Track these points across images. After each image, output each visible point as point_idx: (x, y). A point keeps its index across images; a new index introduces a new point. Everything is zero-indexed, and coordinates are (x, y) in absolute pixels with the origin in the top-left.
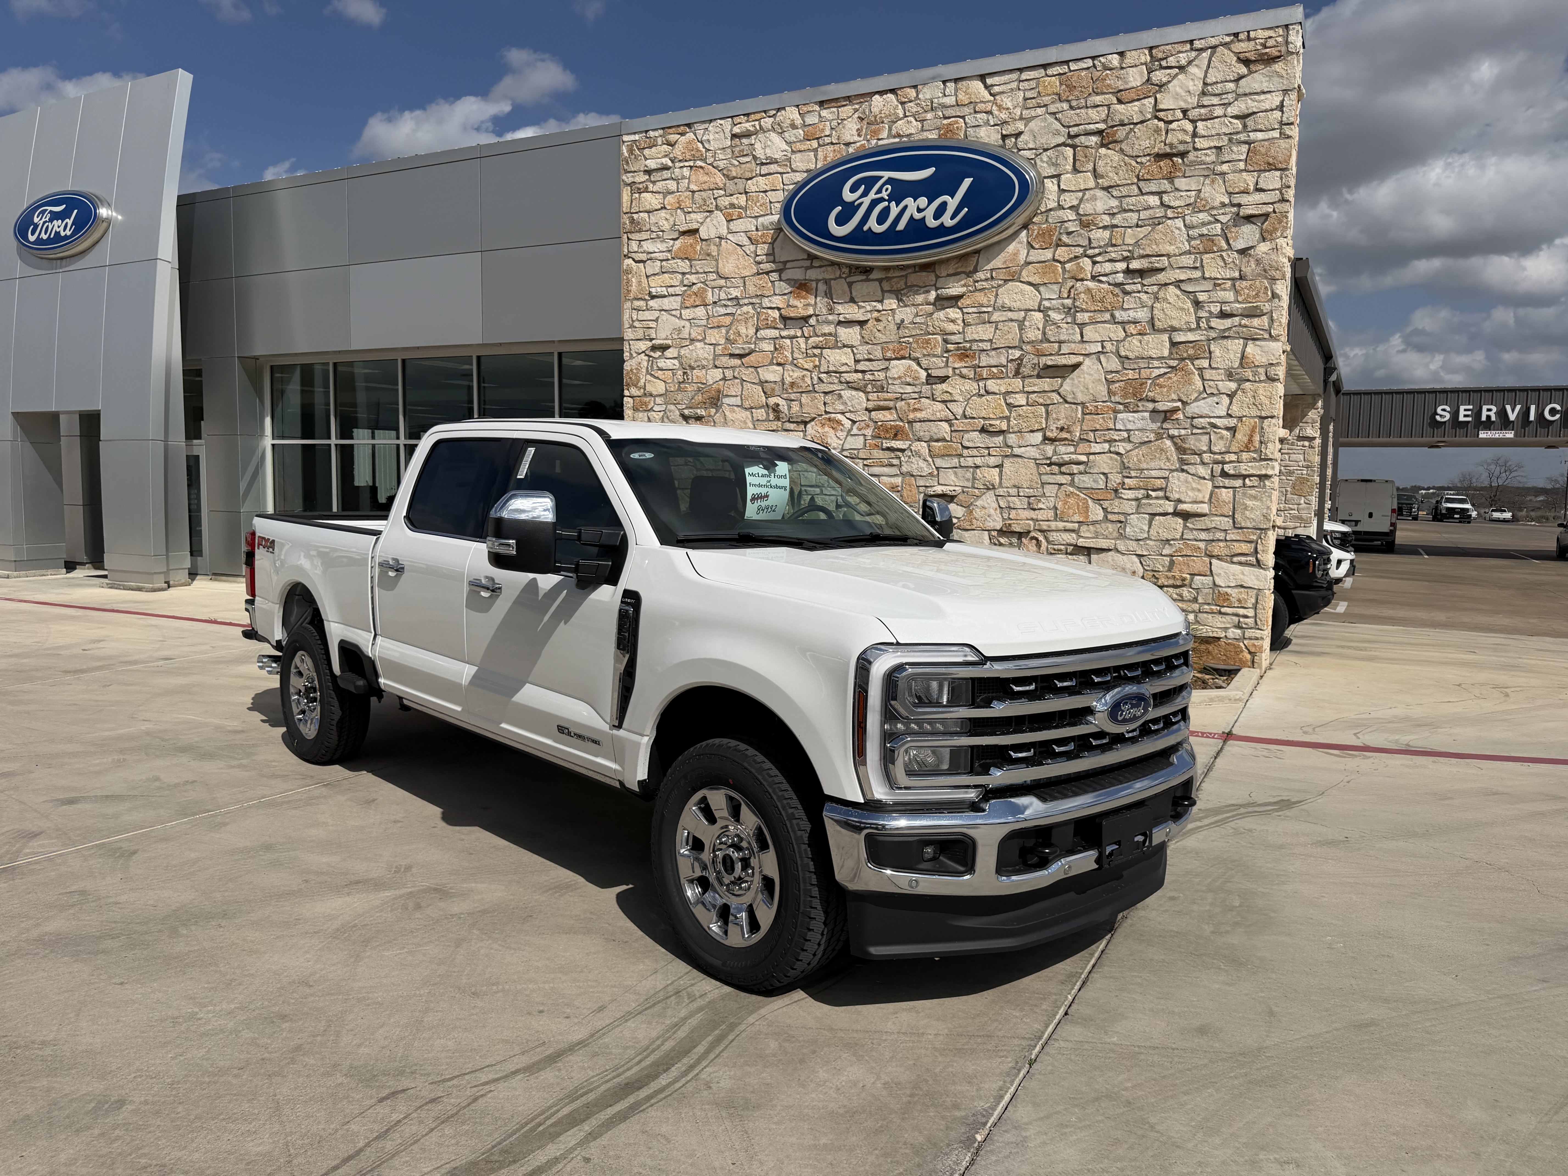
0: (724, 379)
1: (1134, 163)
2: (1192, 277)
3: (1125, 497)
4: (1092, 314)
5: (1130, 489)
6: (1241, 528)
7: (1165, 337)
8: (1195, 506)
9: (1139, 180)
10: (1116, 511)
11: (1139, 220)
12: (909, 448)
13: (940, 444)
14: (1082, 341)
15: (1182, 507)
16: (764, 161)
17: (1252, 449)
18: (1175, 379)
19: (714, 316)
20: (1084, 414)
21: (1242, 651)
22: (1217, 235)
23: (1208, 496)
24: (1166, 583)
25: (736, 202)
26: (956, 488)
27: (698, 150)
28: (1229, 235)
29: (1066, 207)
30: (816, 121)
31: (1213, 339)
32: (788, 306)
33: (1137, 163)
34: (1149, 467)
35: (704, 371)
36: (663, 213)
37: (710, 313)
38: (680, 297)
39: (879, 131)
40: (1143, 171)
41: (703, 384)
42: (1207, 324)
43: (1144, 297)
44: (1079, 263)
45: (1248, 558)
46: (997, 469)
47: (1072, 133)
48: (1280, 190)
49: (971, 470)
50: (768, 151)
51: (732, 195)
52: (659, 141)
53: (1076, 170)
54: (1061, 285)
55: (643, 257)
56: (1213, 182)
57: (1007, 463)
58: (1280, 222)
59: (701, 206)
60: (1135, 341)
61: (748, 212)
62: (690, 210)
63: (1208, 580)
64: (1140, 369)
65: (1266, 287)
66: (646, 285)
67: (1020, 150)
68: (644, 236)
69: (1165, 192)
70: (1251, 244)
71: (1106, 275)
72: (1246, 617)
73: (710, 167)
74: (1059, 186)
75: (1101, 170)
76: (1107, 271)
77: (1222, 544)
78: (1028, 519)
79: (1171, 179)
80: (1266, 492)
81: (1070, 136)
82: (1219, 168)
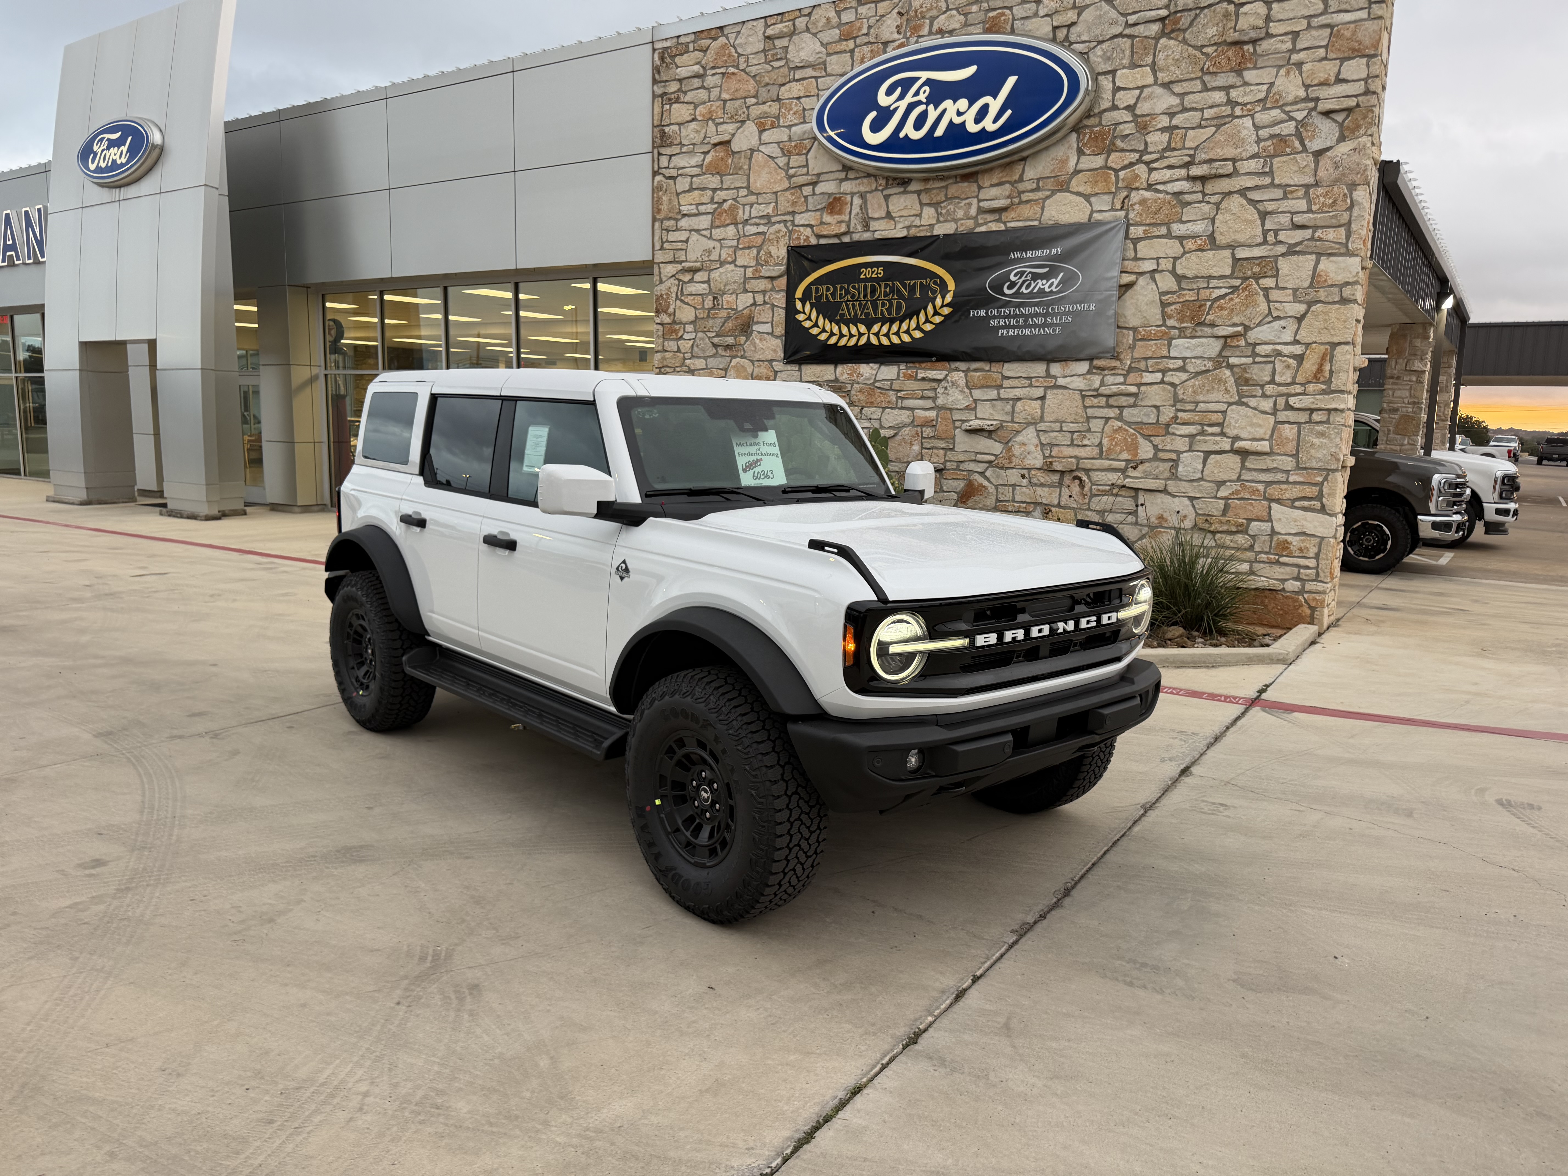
0: (754, 304)
1: (1198, 54)
2: (1260, 183)
3: (1178, 433)
4: (1147, 228)
5: (1184, 424)
6: (1305, 469)
7: (1227, 253)
8: (1255, 443)
9: (1204, 73)
10: (1167, 448)
11: (1202, 119)
12: (945, 378)
13: (978, 374)
14: (1136, 259)
15: (1239, 444)
16: (799, 65)
17: (1322, 379)
18: (1237, 300)
19: (745, 236)
20: (1135, 340)
21: (1301, 605)
22: (1291, 135)
23: (1269, 432)
24: (1221, 529)
25: (769, 110)
26: (994, 423)
27: (730, 55)
28: (1304, 134)
29: (1122, 106)
30: (853, 19)
31: (1283, 255)
32: (822, 223)
33: (1203, 54)
34: (1205, 399)
35: (734, 296)
36: (693, 125)
37: (741, 233)
38: (710, 216)
39: (920, 27)
40: (1208, 64)
41: (733, 310)
42: (1276, 238)
43: (1206, 208)
44: (1134, 170)
45: (1313, 503)
46: (1039, 402)
47: (1129, 22)
48: (1366, 80)
49: (1011, 402)
50: (802, 54)
51: (764, 103)
52: (691, 48)
53: (1133, 66)
54: (1114, 194)
55: (673, 173)
56: (1288, 73)
57: (1049, 396)
58: (1365, 117)
59: (732, 116)
60: (1194, 257)
61: (781, 121)
62: (722, 120)
63: (1266, 526)
64: (1199, 289)
65: (1345, 195)
66: (676, 203)
67: (1071, 43)
68: (675, 150)
69: (1232, 87)
70: (1329, 144)
71: (1164, 183)
72: (1307, 567)
73: (743, 73)
74: (1114, 83)
75: (1161, 63)
76: (1165, 179)
77: (1284, 486)
78: (1071, 457)
79: (1239, 72)
80: (1335, 428)
81: (1128, 25)
82: (1295, 58)
